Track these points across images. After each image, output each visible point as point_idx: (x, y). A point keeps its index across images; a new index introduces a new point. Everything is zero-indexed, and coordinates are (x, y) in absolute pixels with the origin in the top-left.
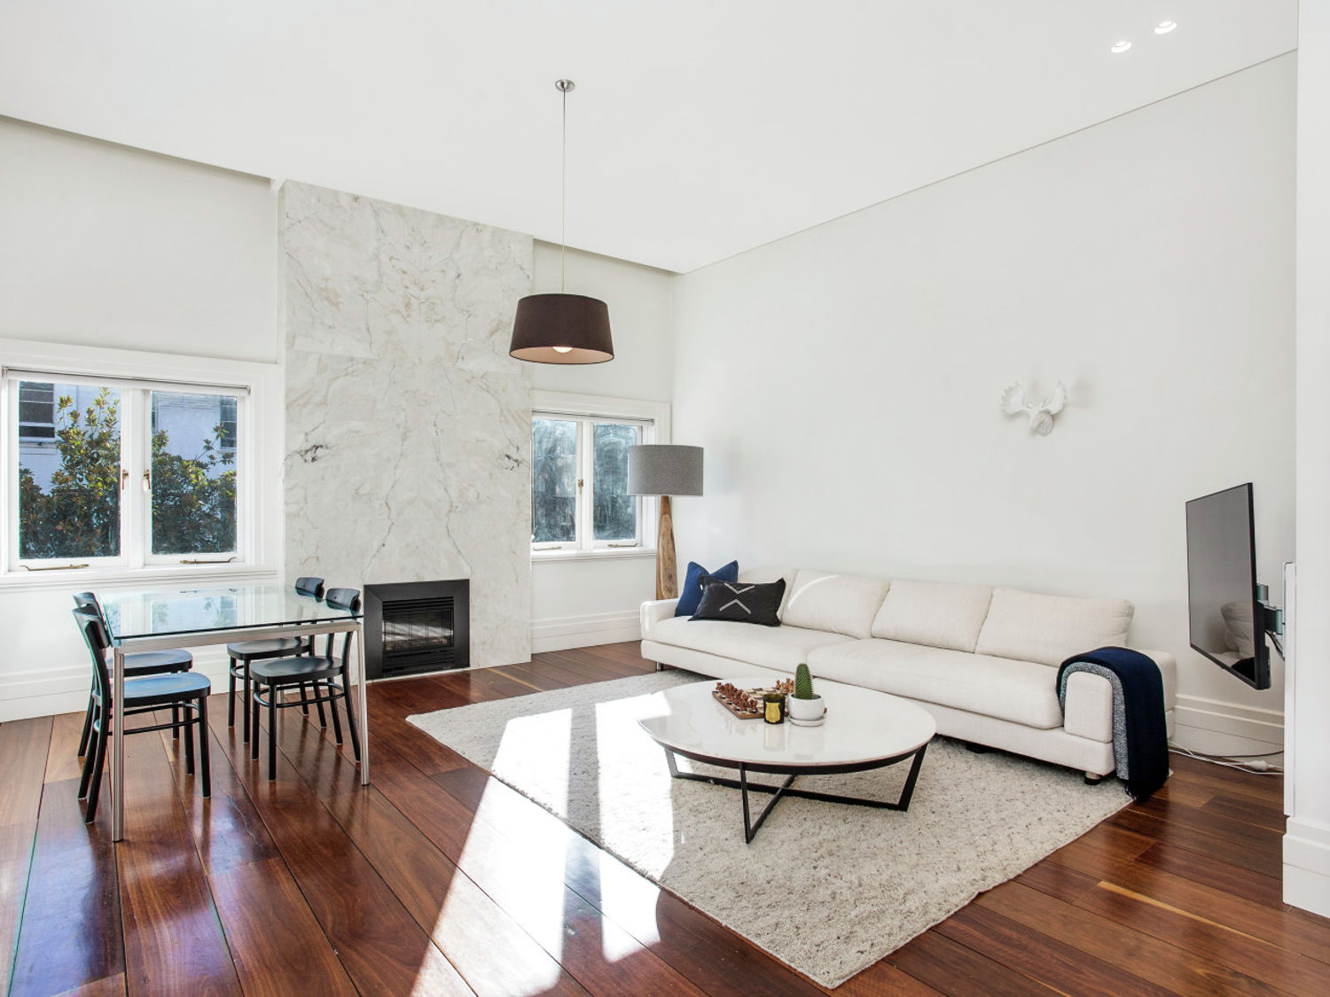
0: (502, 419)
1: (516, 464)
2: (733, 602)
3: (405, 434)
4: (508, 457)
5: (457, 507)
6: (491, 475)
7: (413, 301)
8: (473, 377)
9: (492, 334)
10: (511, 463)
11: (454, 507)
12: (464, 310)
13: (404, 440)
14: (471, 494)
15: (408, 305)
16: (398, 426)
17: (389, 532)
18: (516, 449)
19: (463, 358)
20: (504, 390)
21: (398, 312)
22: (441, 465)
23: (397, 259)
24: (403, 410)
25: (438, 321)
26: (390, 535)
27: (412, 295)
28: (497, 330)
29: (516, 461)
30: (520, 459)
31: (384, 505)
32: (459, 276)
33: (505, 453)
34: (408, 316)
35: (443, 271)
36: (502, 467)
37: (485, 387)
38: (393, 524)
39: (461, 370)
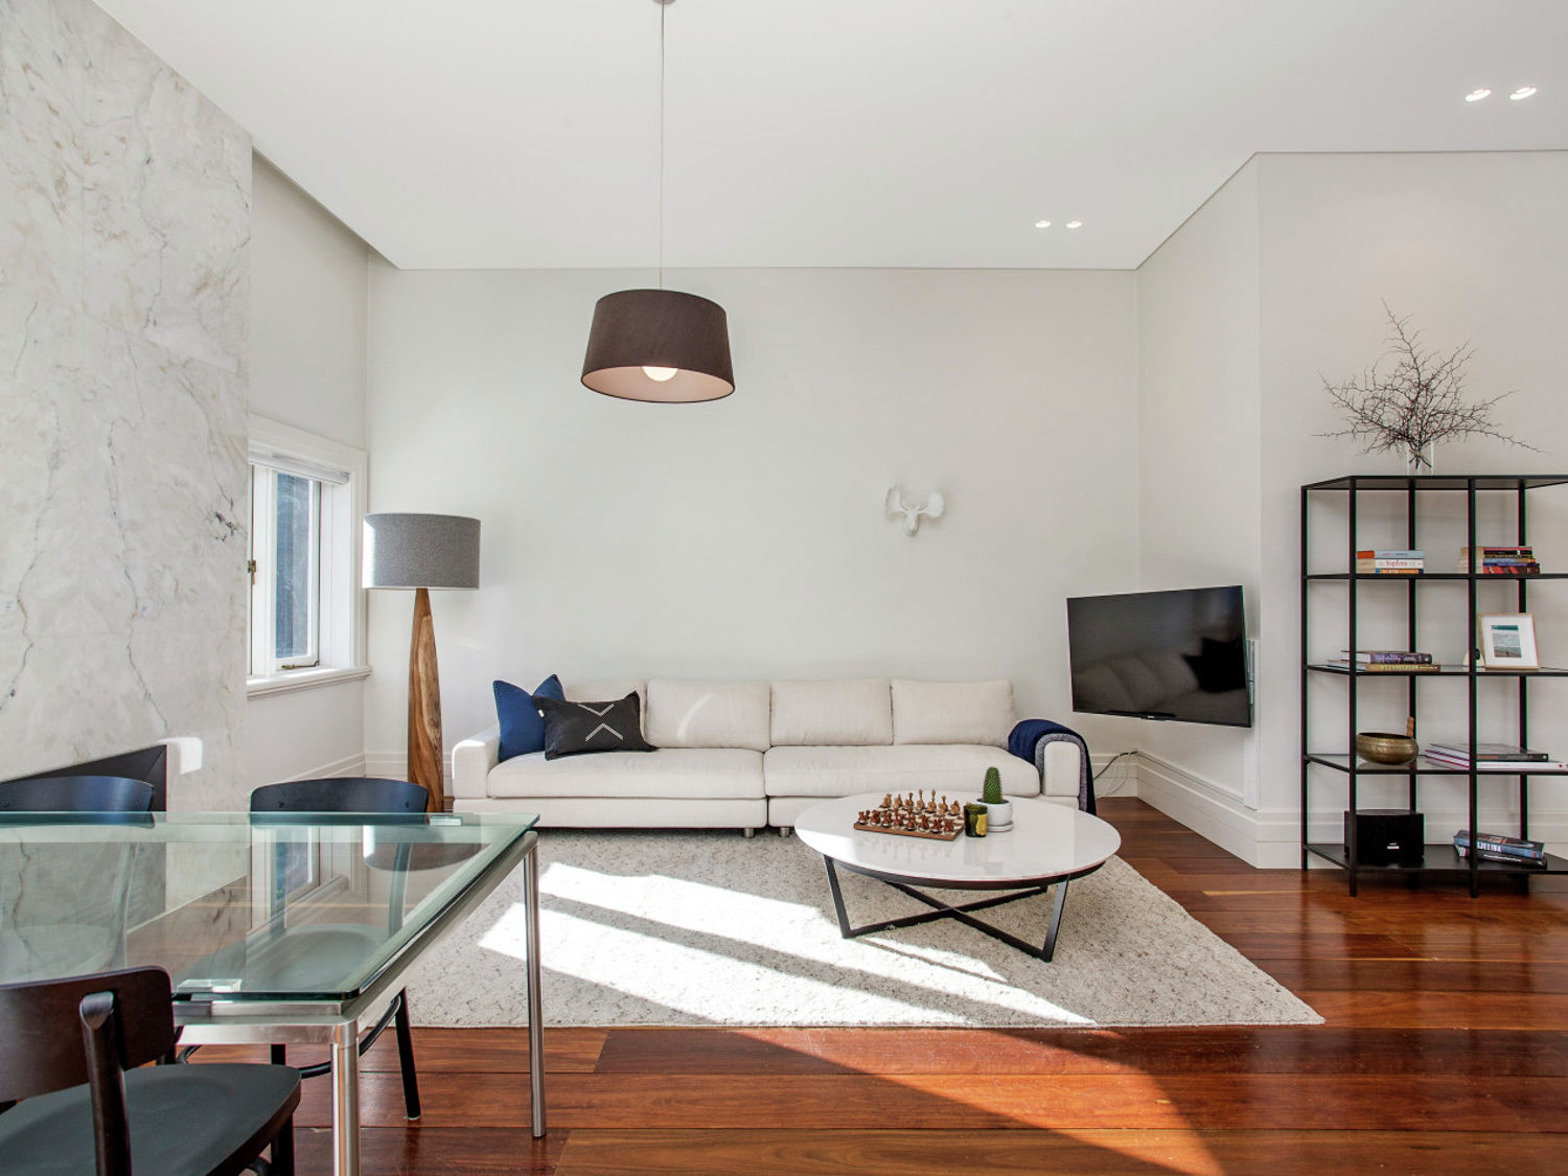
0: (213, 448)
1: (229, 530)
2: (599, 728)
3: (57, 454)
4: (219, 517)
5: (144, 609)
6: (196, 548)
7: (71, 179)
8: (171, 364)
9: (199, 290)
10: (223, 530)
11: (140, 608)
12: (157, 230)
13: (54, 467)
14: (167, 582)
15: (60, 183)
16: (43, 434)
17: (24, 663)
18: (229, 505)
19: (155, 324)
20: (213, 397)
21: (42, 190)
22: (120, 526)
23: (39, 75)
24: (53, 403)
25: (116, 237)
26: (27, 667)
27: (68, 165)
28: (205, 285)
29: (230, 525)
30: (234, 522)
31: (15, 605)
32: (148, 162)
33: (216, 510)
34: (63, 207)
35: (123, 140)
36: (211, 535)
37: (188, 386)
38: (32, 645)
39: (154, 345)
